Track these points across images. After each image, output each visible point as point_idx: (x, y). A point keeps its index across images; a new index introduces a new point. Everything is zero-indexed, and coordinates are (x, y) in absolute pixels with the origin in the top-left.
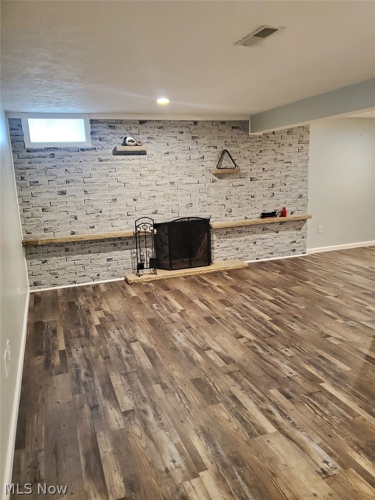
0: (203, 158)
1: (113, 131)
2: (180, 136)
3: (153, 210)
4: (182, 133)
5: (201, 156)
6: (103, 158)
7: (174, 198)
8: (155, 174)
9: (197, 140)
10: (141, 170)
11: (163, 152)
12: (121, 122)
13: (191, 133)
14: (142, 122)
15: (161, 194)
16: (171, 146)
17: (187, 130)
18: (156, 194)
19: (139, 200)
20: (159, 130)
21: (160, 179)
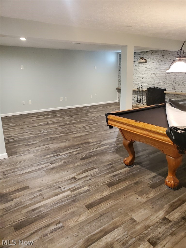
0: (166, 64)
1: (139, 55)
2: (158, 56)
3: (147, 83)
4: (159, 54)
5: (165, 63)
6: (136, 64)
7: (154, 79)
8: (149, 70)
9: (164, 57)
10: (145, 68)
11: (152, 62)
12: (141, 52)
13: (162, 54)
14: (147, 52)
15: (150, 77)
16: (155, 60)
17: (161, 53)
18: (149, 77)
19: (144, 79)
20: (152, 54)
21: (150, 72)
